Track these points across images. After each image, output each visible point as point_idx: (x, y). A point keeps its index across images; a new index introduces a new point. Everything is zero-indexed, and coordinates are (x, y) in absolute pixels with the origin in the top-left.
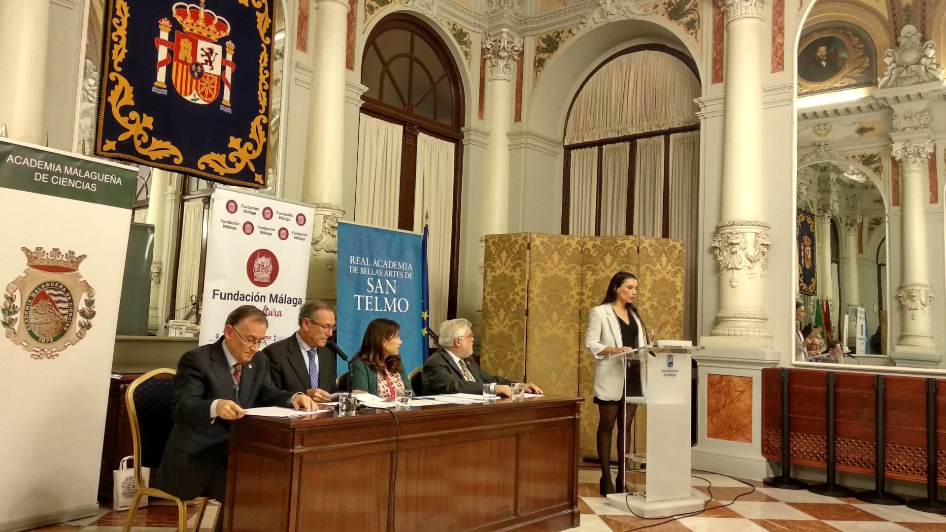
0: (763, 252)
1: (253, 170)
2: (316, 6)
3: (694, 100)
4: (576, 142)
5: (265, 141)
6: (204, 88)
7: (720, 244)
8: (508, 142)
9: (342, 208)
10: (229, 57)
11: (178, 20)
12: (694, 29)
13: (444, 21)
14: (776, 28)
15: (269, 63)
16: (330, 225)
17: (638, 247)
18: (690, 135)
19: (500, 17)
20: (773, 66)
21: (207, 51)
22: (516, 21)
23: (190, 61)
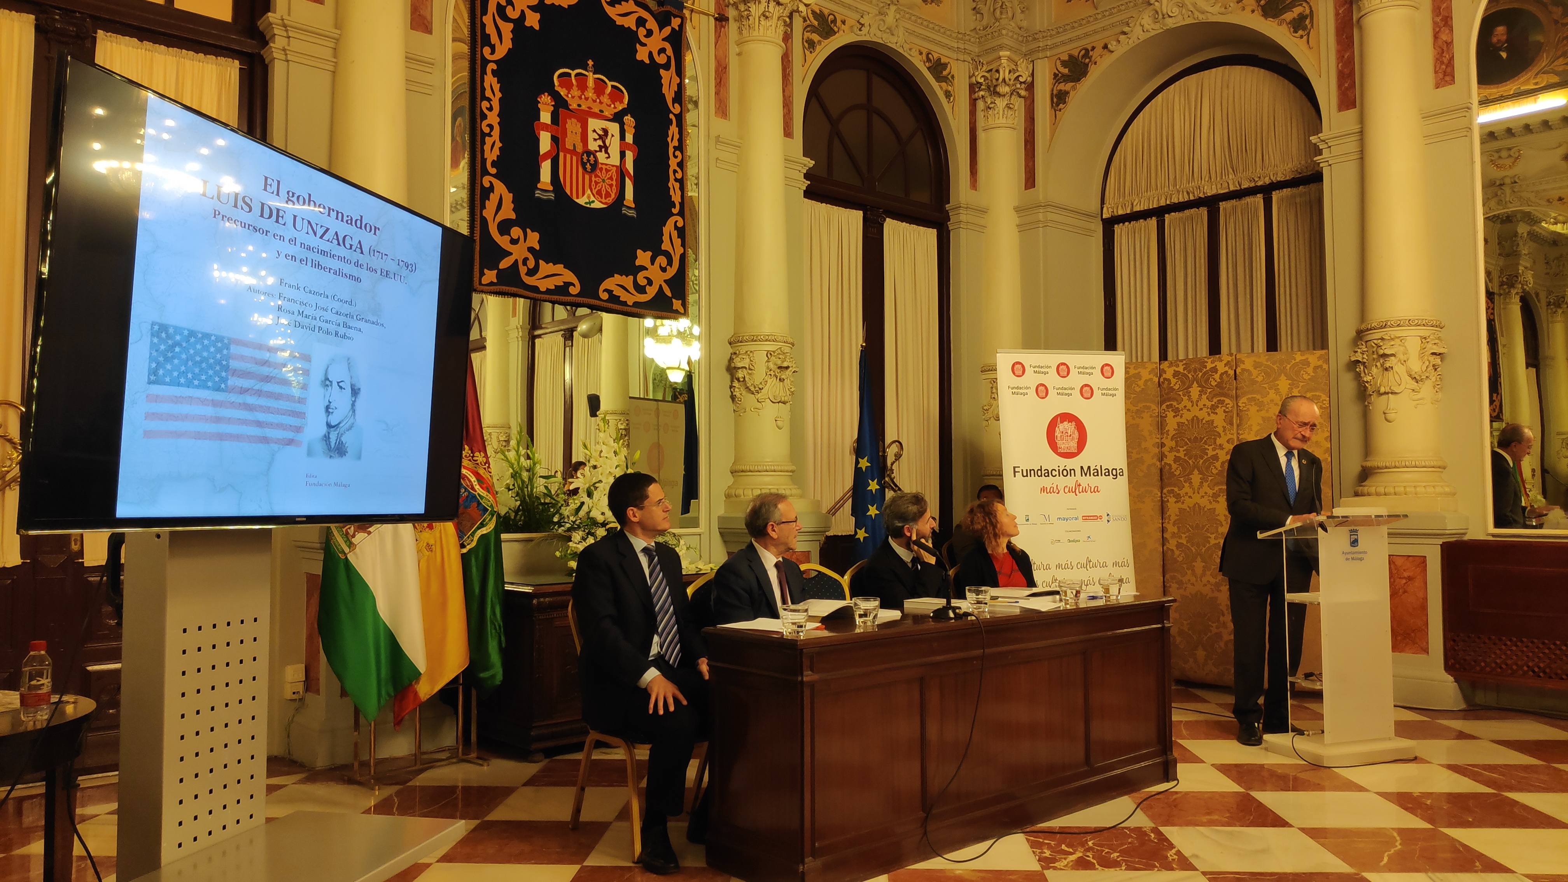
0: (1434, 366)
1: (669, 294)
2: (738, 50)
3: (1311, 138)
4: (1121, 212)
5: (682, 251)
6: (600, 185)
7: (1365, 356)
8: (1017, 221)
9: (791, 340)
10: (629, 138)
11: (562, 94)
12: (1304, 28)
13: (914, 50)
14: (1438, 19)
15: (681, 140)
16: (775, 364)
17: (1235, 371)
18: (1304, 190)
19: (996, 34)
20: (1436, 77)
21: (601, 133)
22: (1021, 39)
23: (580, 149)
